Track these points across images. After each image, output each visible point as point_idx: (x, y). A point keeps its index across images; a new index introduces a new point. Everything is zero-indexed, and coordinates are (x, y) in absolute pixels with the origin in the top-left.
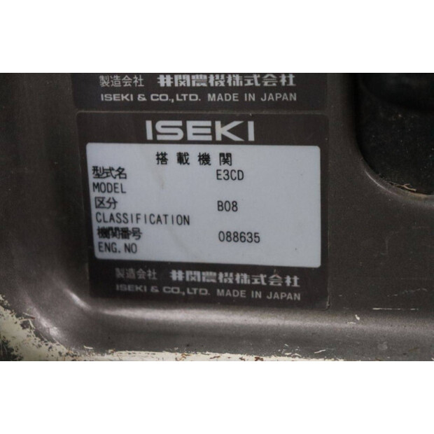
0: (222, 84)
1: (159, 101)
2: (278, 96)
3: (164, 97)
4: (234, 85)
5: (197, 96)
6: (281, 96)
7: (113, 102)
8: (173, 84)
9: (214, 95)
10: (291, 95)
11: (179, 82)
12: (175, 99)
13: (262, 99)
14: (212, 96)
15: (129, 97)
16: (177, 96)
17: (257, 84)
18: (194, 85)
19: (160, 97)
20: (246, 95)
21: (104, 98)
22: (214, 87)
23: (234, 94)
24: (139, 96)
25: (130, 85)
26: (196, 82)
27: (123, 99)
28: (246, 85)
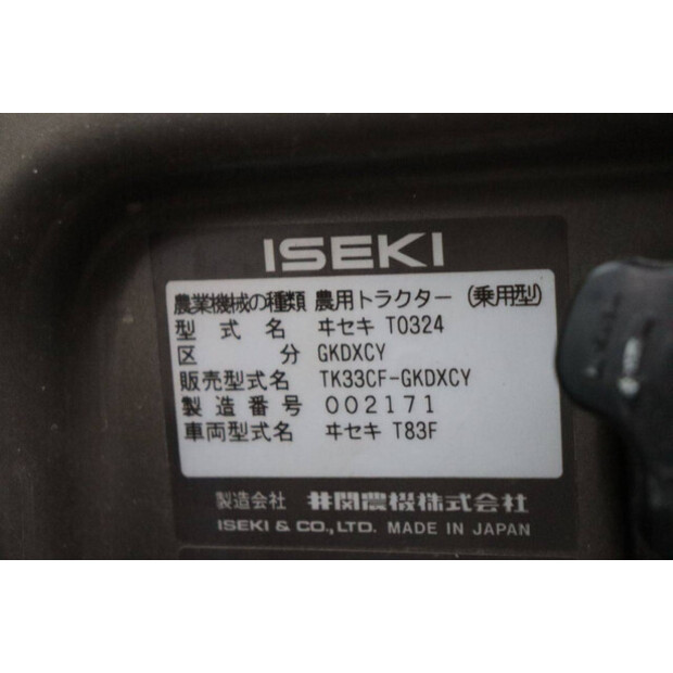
0: (411, 507)
1: (311, 532)
2: (501, 527)
3: (317, 526)
4: (430, 508)
5: (370, 525)
6: (505, 528)
7: (237, 532)
8: (332, 507)
9: (398, 524)
10: (522, 526)
11: (341, 504)
12: (335, 529)
13: (475, 532)
14: (394, 525)
15: (262, 525)
16: (339, 524)
17: (466, 508)
18: (365, 507)
19: (312, 526)
20: (448, 525)
21: (223, 526)
22: (398, 512)
23: (429, 524)
24: (279, 524)
25: (263, 507)
26: (369, 504)
27: (252, 528)
28: (448, 509)
